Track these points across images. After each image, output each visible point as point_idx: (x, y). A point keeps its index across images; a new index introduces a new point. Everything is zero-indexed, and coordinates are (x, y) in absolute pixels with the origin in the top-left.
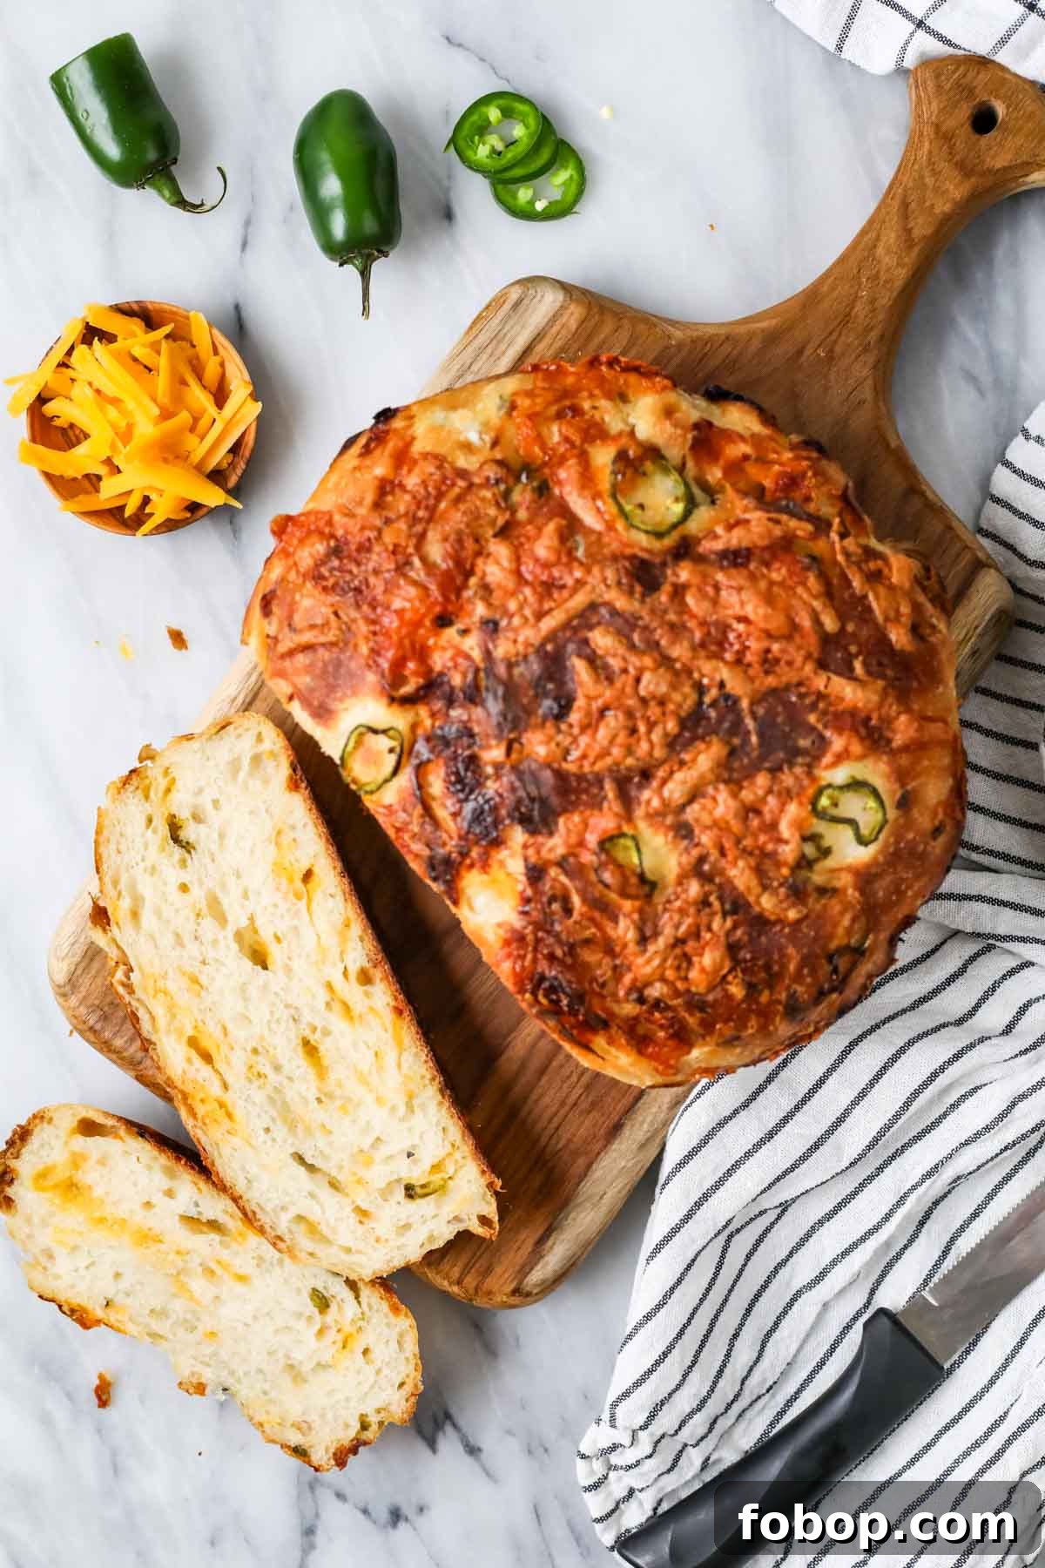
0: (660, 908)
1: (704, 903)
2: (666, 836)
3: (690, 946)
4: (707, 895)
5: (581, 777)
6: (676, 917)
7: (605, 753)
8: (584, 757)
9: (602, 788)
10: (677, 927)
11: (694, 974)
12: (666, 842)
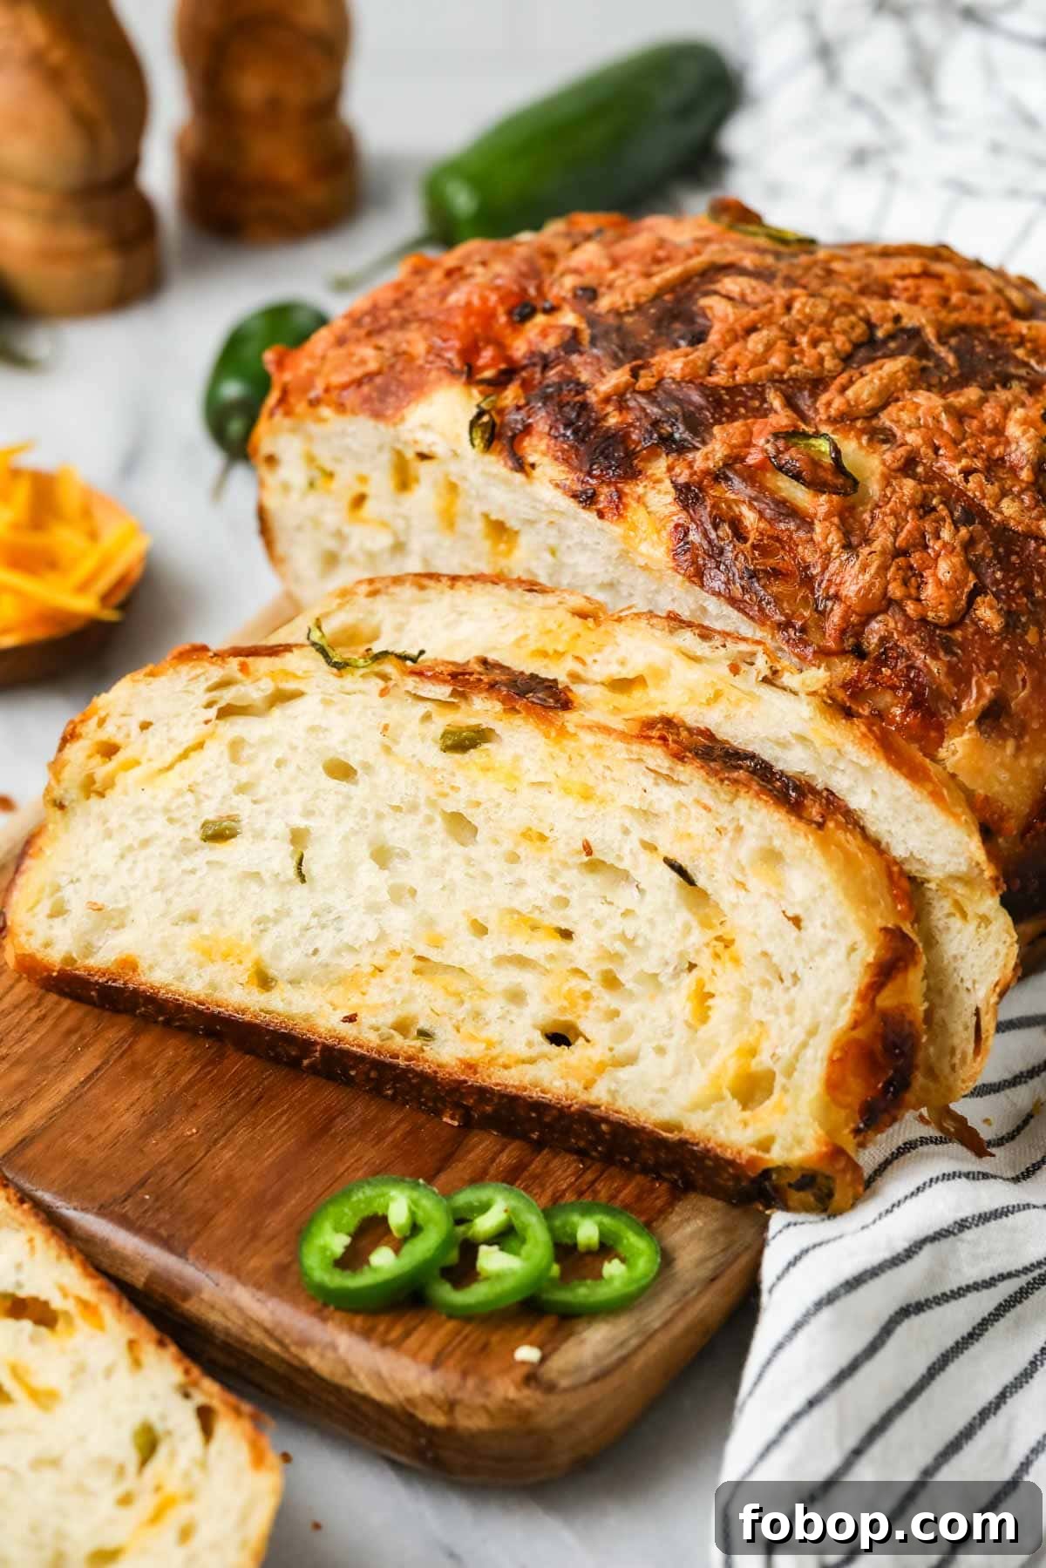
0: (867, 516)
1: (924, 508)
2: (859, 438)
3: (915, 559)
4: (926, 496)
5: (733, 390)
6: (891, 521)
7: (761, 360)
8: (734, 366)
9: (764, 400)
10: (896, 534)
11: (929, 591)
12: (861, 446)
